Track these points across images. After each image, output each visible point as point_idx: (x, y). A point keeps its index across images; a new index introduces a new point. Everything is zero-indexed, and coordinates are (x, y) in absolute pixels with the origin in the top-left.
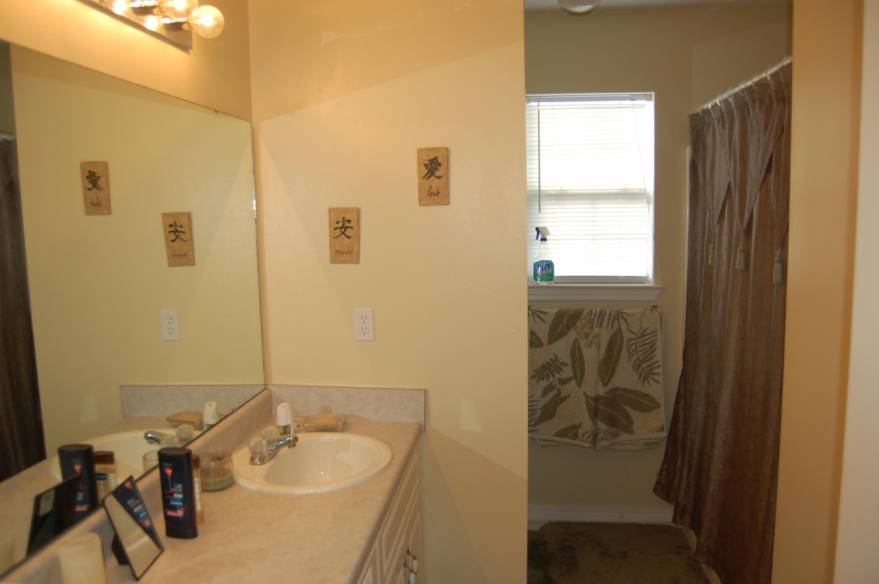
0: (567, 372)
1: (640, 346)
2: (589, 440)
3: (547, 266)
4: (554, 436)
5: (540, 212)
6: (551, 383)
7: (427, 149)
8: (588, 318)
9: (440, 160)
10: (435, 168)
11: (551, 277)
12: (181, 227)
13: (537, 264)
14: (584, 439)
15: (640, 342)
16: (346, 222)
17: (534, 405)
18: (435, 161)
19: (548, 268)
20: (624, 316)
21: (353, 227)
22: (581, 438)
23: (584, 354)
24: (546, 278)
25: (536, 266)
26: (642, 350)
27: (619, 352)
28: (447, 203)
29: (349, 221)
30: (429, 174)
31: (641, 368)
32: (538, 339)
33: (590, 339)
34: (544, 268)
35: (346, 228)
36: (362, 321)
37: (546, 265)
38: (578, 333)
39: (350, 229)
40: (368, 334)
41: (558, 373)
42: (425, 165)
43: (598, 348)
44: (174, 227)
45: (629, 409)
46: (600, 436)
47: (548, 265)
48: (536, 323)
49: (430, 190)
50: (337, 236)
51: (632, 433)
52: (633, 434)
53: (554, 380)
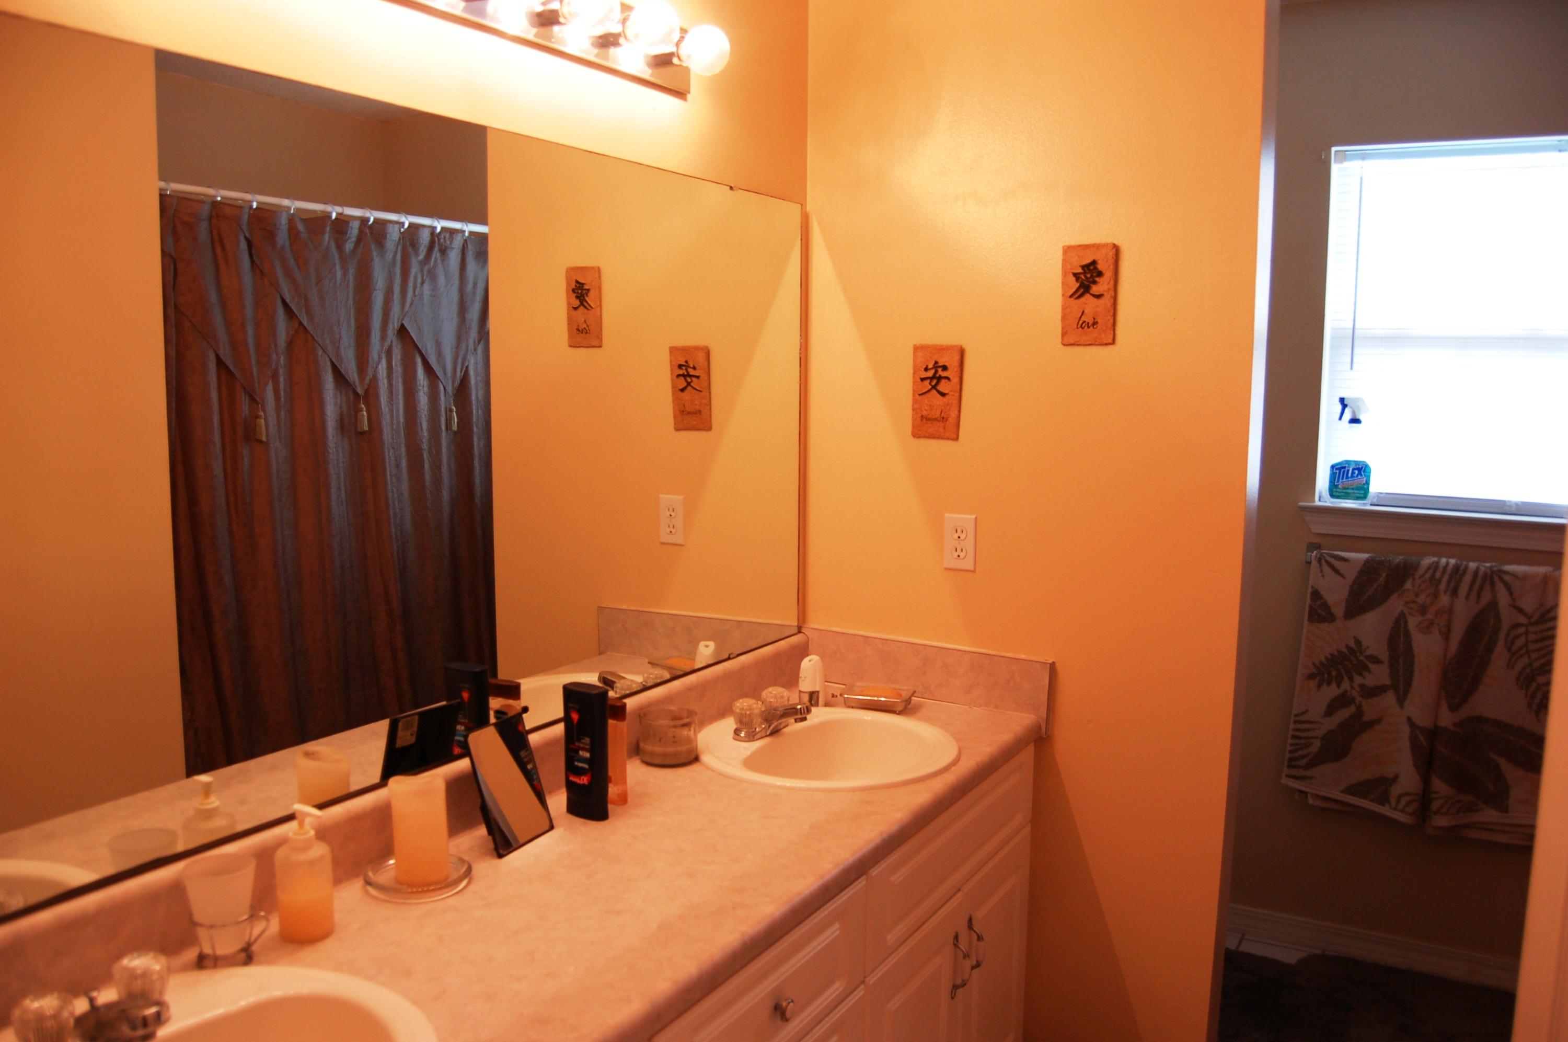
0: (1379, 675)
1: (1535, 641)
2: (1410, 809)
3: (1357, 472)
4: (1343, 792)
5: (1352, 368)
6: (1346, 691)
7: (1079, 246)
8: (1428, 575)
9: (1100, 267)
10: (1091, 280)
11: (1363, 492)
12: (694, 368)
13: (1337, 467)
14: (1400, 807)
15: (1536, 633)
16: (940, 370)
17: (1309, 730)
18: (1092, 268)
19: (1357, 476)
20: (1506, 578)
21: (951, 377)
22: (1393, 804)
23: (1414, 644)
24: (1354, 493)
25: (1334, 469)
26: (1539, 650)
27: (1490, 650)
28: (1110, 341)
29: (945, 368)
30: (1082, 290)
31: (1534, 685)
32: (1326, 606)
33: (1429, 616)
34: (1350, 475)
35: (940, 379)
36: (956, 536)
37: (1353, 469)
38: (1407, 603)
39: (947, 380)
40: (964, 559)
41: (1360, 674)
42: (1075, 275)
43: (1446, 634)
44: (684, 368)
45: (1502, 761)
46: (1435, 806)
47: (1359, 470)
48: (1323, 576)
49: (1081, 317)
50: (924, 391)
51: (1504, 809)
52: (1507, 811)
53: (1352, 687)
